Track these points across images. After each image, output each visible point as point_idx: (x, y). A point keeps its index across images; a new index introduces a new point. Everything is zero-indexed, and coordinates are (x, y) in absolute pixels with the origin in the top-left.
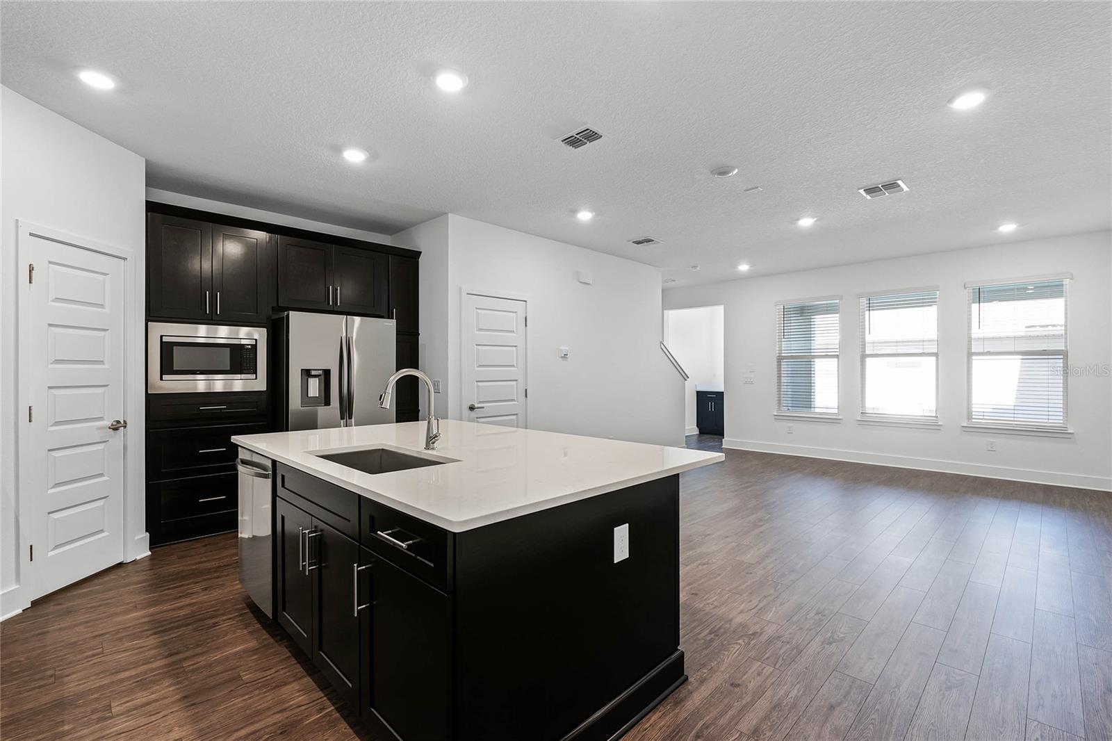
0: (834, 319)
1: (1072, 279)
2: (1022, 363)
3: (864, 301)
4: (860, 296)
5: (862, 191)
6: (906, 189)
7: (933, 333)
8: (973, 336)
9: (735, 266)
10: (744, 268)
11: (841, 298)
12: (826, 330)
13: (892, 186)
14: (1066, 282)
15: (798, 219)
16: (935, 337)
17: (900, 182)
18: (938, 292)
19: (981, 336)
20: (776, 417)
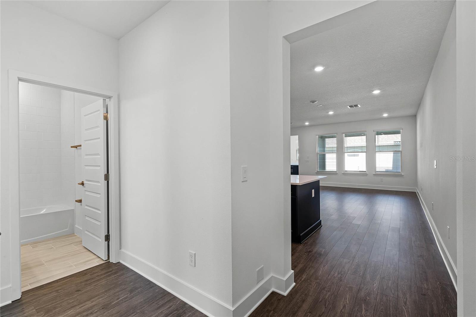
0: (334, 140)
1: (402, 130)
2: (393, 154)
3: (344, 135)
4: (343, 133)
5: (348, 107)
6: (360, 106)
7: (364, 144)
8: (376, 145)
9: (305, 123)
10: (307, 124)
11: (337, 134)
12: (331, 143)
13: (356, 106)
14: (401, 130)
15: (329, 112)
16: (365, 145)
17: (358, 105)
18: (366, 133)
19: (378, 145)
20: (316, 173)
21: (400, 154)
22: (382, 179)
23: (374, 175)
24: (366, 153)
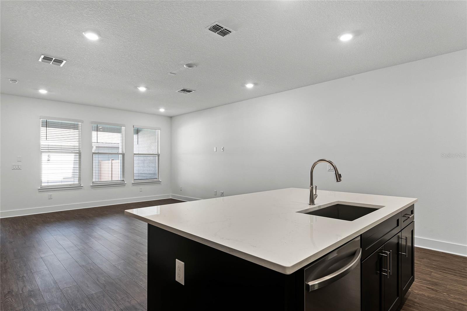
20: (40, 190)
21: (157, 157)
22: (141, 188)
23: (133, 184)
24: (123, 155)
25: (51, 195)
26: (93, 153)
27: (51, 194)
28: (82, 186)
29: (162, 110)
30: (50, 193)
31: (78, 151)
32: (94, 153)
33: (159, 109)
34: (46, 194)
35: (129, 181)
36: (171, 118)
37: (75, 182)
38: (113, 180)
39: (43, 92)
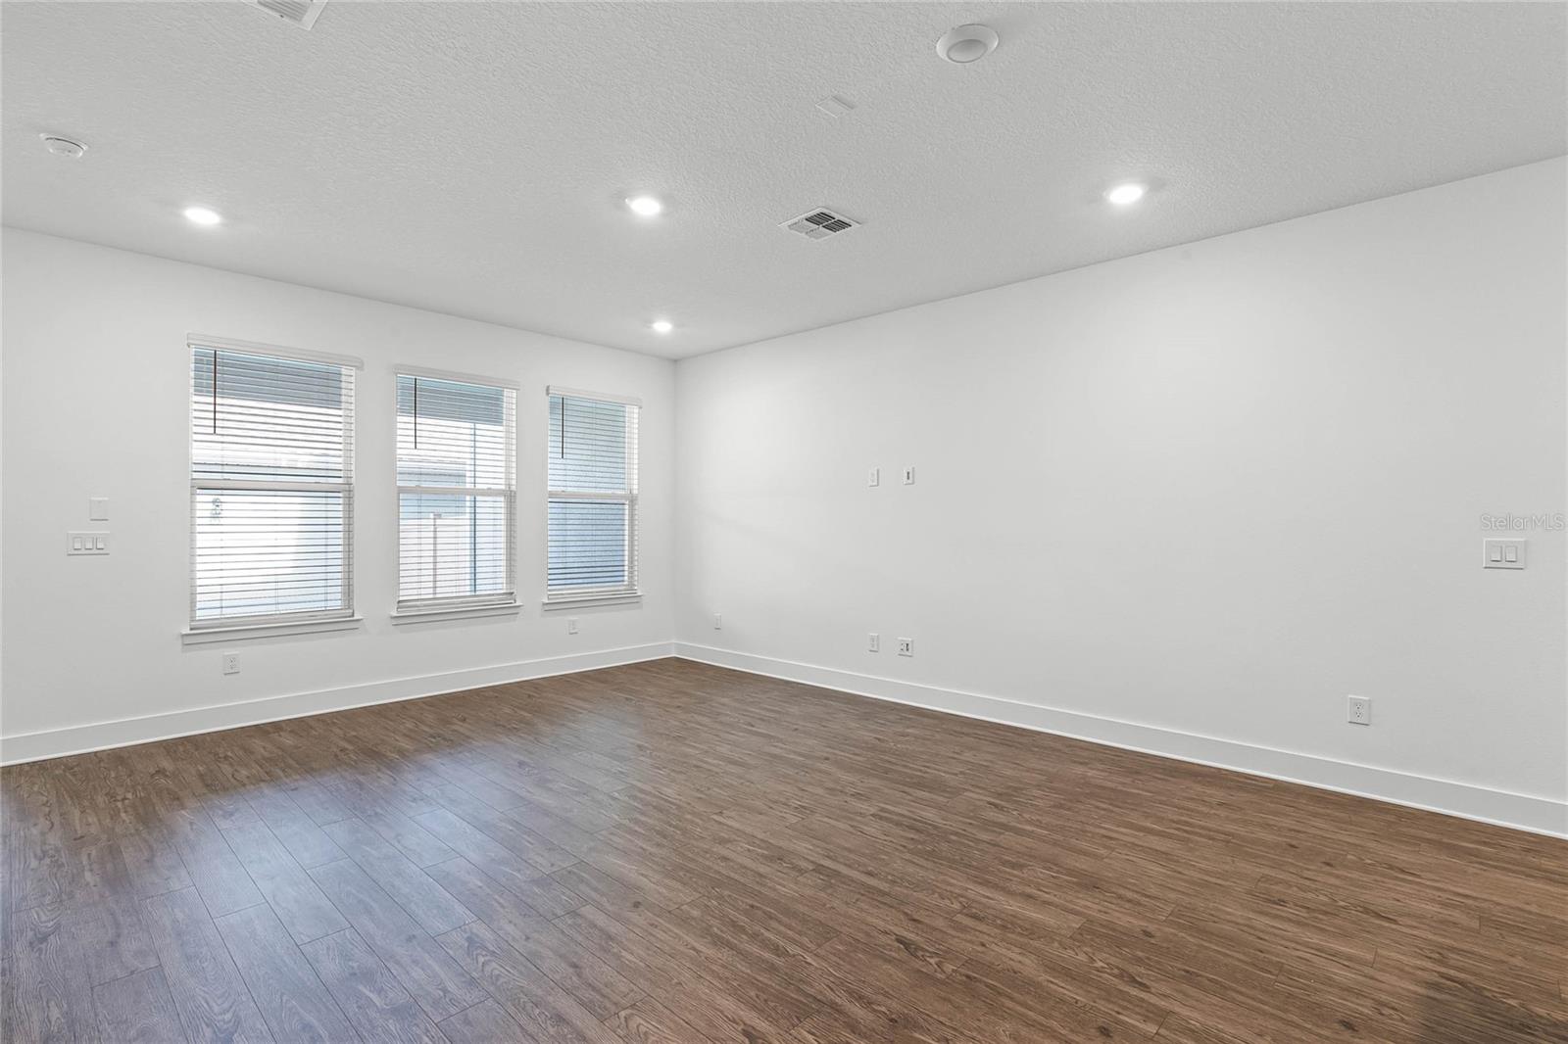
20: (188, 640)
21: (627, 507)
22: (574, 622)
23: (547, 608)
24: (510, 497)
25: (233, 659)
26: (399, 487)
27: (237, 652)
28: (355, 618)
29: (663, 327)
30: (230, 651)
31: (340, 481)
32: (401, 490)
33: (651, 322)
34: (215, 656)
35: (532, 596)
36: (675, 361)
37: (329, 603)
38: (477, 593)
39: (202, 217)
